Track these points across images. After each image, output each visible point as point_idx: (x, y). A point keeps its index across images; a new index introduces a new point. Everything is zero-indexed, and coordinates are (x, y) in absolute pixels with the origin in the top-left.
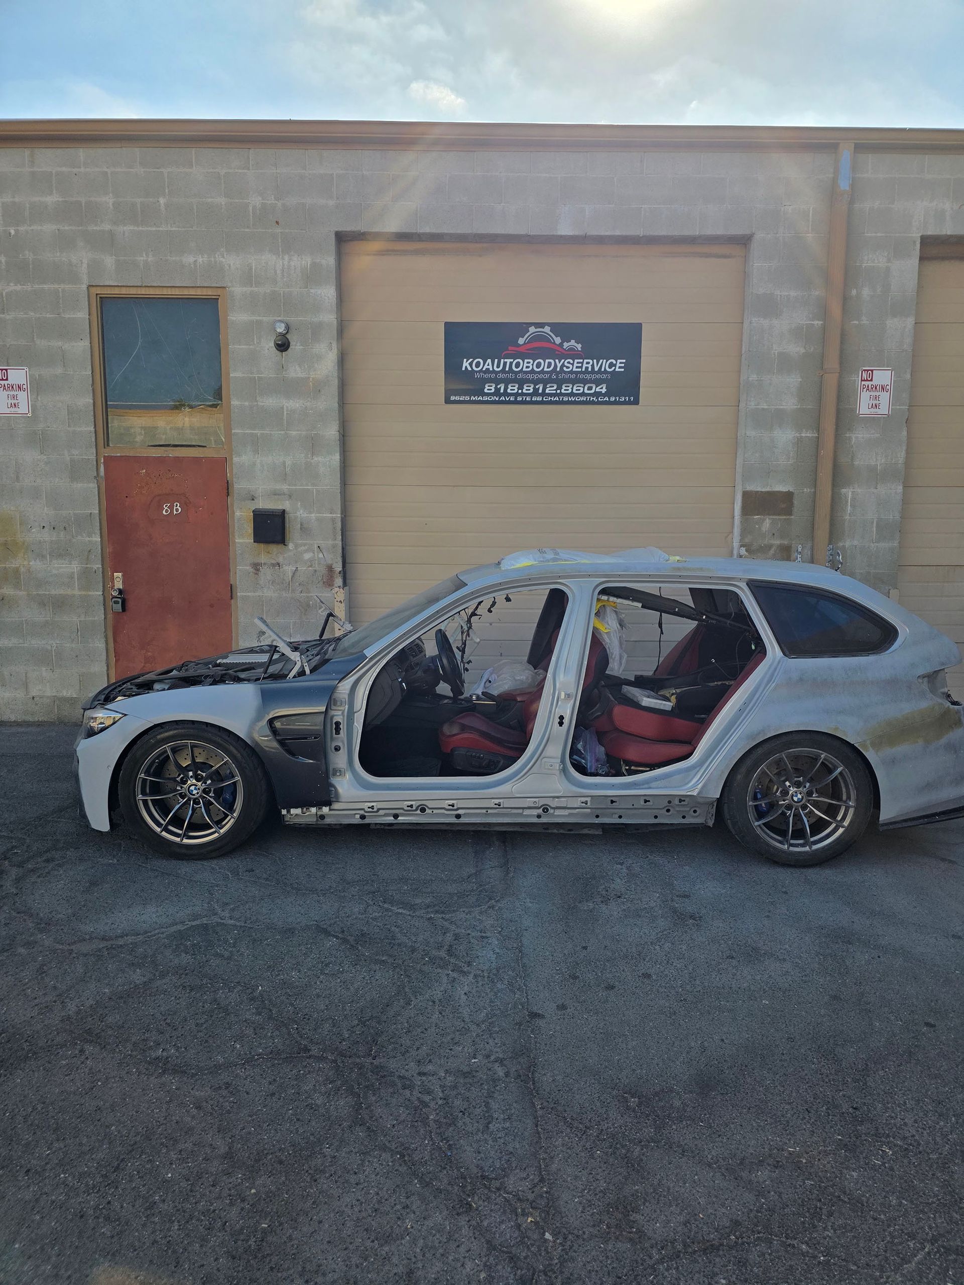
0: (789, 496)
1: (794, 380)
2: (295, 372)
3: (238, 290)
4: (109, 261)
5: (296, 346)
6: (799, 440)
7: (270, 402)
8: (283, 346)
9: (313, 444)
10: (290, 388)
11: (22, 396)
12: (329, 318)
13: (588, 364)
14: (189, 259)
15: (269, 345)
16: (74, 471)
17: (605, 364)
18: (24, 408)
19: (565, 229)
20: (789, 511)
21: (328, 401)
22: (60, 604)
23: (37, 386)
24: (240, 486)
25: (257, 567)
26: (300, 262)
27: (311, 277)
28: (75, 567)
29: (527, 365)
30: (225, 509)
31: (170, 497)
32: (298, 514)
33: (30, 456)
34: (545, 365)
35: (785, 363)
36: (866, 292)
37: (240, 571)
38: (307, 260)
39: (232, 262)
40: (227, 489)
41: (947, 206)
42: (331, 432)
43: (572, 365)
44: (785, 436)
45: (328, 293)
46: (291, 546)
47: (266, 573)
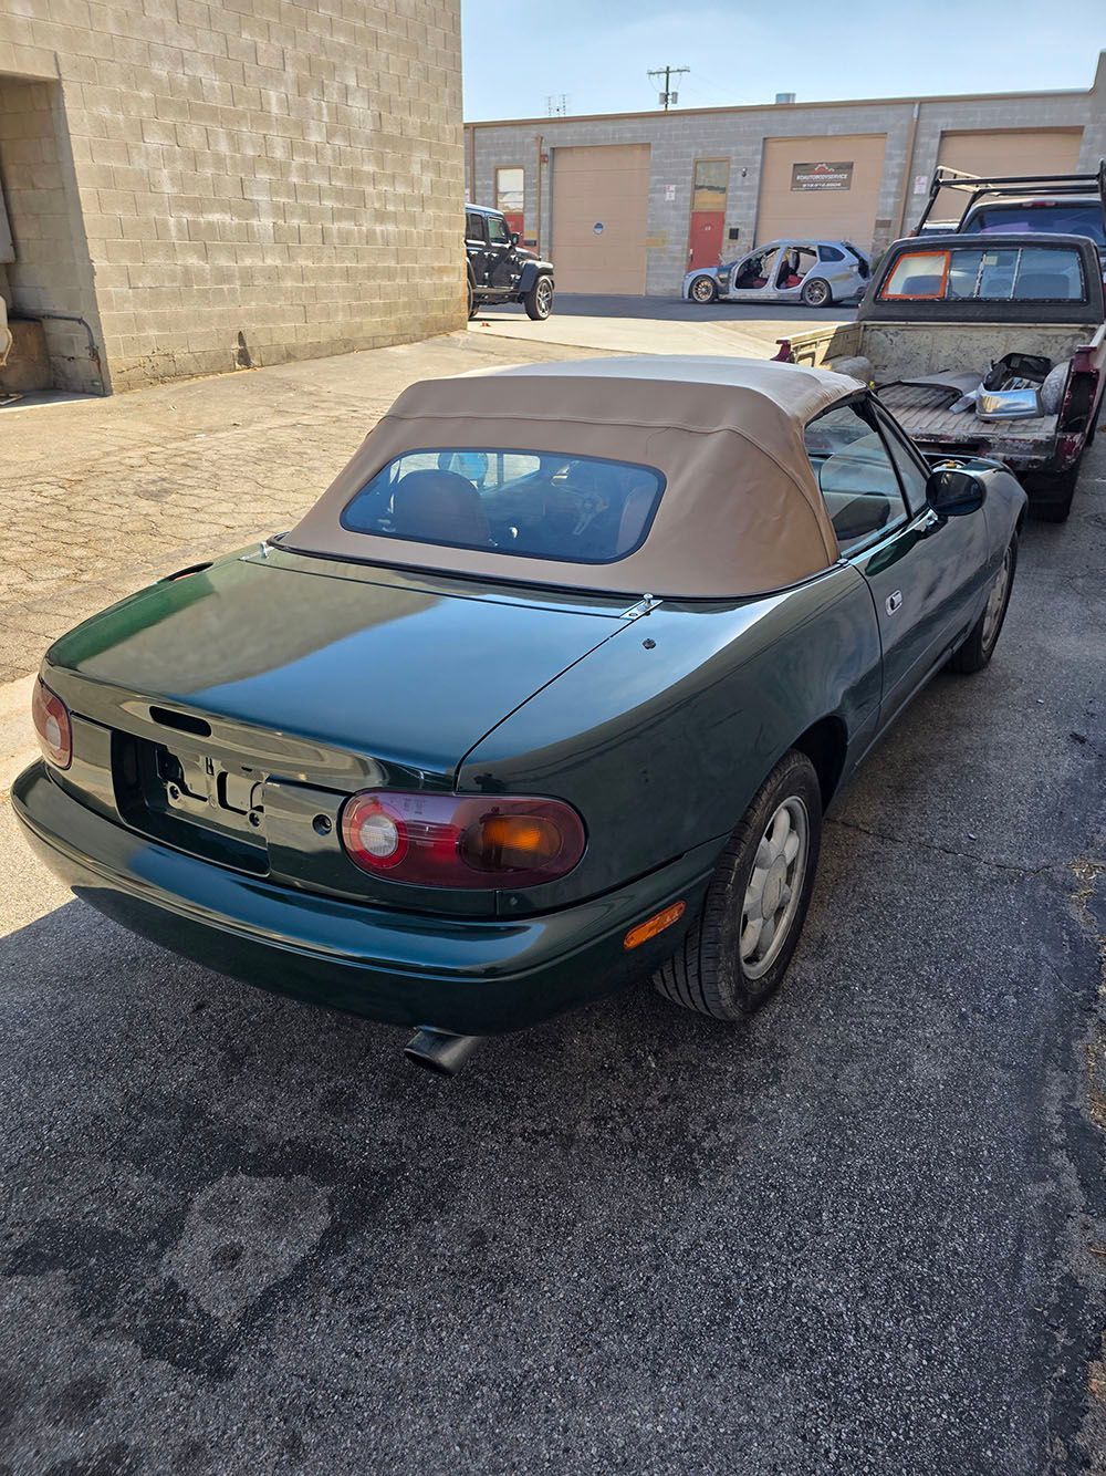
0: (890, 221)
1: (895, 181)
2: (747, 184)
3: (734, 158)
4: (700, 151)
5: (748, 175)
6: (895, 203)
7: (738, 193)
8: (744, 175)
9: (749, 207)
10: (743, 188)
11: (673, 194)
12: (758, 165)
13: (836, 176)
14: (722, 149)
15: (740, 175)
16: (683, 218)
17: (841, 176)
18: (673, 198)
19: (830, 133)
20: (889, 226)
21: (756, 193)
22: (675, 259)
23: (677, 190)
24: (727, 221)
25: (729, 247)
26: (751, 148)
27: (755, 153)
28: (680, 247)
29: (817, 177)
30: (723, 228)
31: (707, 225)
32: (742, 229)
33: (672, 213)
34: (823, 177)
35: (894, 176)
36: (921, 151)
37: (724, 247)
38: (754, 147)
39: (733, 149)
40: (723, 222)
41: (950, 120)
42: (755, 202)
43: (831, 177)
44: (891, 200)
45: (759, 157)
46: (739, 239)
47: (732, 249)
